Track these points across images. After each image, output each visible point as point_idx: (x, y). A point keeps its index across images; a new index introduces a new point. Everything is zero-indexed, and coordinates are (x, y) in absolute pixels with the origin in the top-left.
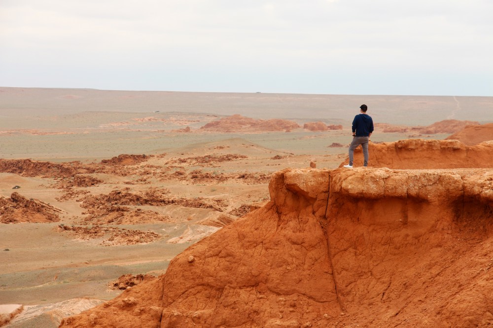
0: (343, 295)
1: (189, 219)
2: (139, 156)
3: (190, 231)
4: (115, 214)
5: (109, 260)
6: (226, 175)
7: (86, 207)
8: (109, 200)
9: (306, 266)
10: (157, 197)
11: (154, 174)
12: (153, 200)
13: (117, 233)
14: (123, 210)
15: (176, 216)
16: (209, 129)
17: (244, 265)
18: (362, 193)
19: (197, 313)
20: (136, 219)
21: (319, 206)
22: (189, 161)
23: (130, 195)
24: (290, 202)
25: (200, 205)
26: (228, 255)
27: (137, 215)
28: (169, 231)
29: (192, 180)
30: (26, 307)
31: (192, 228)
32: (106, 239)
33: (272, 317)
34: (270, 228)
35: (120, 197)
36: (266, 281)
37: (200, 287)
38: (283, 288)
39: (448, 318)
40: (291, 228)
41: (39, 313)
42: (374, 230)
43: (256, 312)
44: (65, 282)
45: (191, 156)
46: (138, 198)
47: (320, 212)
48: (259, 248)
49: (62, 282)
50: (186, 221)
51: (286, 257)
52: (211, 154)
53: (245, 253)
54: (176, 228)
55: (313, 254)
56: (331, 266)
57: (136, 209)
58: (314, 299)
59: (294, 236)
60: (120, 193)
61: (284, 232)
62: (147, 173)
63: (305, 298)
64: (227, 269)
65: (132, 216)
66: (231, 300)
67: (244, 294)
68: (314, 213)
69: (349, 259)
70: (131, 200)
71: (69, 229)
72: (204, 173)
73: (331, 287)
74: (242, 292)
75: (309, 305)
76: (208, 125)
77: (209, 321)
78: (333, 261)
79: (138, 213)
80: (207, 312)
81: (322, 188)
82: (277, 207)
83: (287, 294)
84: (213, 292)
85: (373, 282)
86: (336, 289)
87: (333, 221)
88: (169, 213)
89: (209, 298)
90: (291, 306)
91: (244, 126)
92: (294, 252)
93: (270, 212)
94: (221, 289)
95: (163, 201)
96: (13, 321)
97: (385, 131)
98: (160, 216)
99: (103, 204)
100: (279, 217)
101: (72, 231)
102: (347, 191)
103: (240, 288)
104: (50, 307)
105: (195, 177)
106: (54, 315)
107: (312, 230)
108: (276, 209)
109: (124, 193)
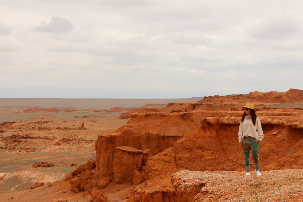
0: (225, 150)
1: (45, 144)
2: (12, 122)
3: (49, 148)
4: (17, 143)
5: (24, 158)
6: (51, 128)
7: (3, 141)
8: (11, 138)
9: (214, 143)
10: (30, 136)
11: (24, 128)
12: (28, 138)
13: (22, 149)
14: (20, 141)
15: (40, 143)
16: (27, 112)
17: (197, 143)
18: (228, 123)
19: (186, 156)
20: (25, 144)
21: (215, 127)
22: (32, 123)
23: (20, 136)
24: (207, 126)
25: (47, 139)
26: (192, 141)
27: (25, 143)
28: (41, 148)
29: (39, 130)
30: (7, 174)
31: (49, 147)
32: (18, 151)
33: (207, 156)
34: (202, 133)
35: (16, 137)
36: (204, 147)
37: (185, 149)
38: (209, 149)
39: (261, 154)
40: (208, 133)
41: (12, 175)
42: (231, 133)
43: (203, 155)
44: (15, 166)
45: (32, 122)
46: (23, 137)
47: (215, 129)
48: (200, 139)
49: (13, 166)
50: (44, 144)
51: (208, 141)
52: (39, 121)
53: (197, 140)
54: (43, 146)
55: (215, 140)
56: (221, 143)
57: (25, 141)
58: (218, 151)
59: (210, 135)
60: (16, 135)
61: (206, 134)
62: (21, 128)
63: (215, 151)
64: (192, 144)
65: (23, 143)
66: (195, 152)
67: (198, 151)
68: (214, 129)
69: (225, 141)
70: (20, 138)
71: (3, 148)
72: (43, 127)
73: (221, 148)
74: (197, 150)
75: (216, 153)
76: (26, 111)
77: (190, 158)
78: (221, 141)
79: (26, 142)
80: (189, 155)
81: (216, 122)
82: (204, 128)
83: (210, 150)
84: (189, 150)
85: (233, 146)
86: (223, 149)
87: (219, 131)
88: (37, 142)
89: (188, 152)
90: (212, 153)
91: (40, 111)
92: (210, 139)
93: (202, 129)
94: (191, 150)
95: (32, 138)
96: (4, 178)
97: (93, 112)
98: (34, 143)
99: (9, 139)
100: (204, 130)
101: (4, 149)
102: (224, 123)
103: (197, 149)
104: (16, 173)
105: (40, 129)
106: (19, 176)
107: (214, 134)
108: (203, 128)
109: (17, 135)
